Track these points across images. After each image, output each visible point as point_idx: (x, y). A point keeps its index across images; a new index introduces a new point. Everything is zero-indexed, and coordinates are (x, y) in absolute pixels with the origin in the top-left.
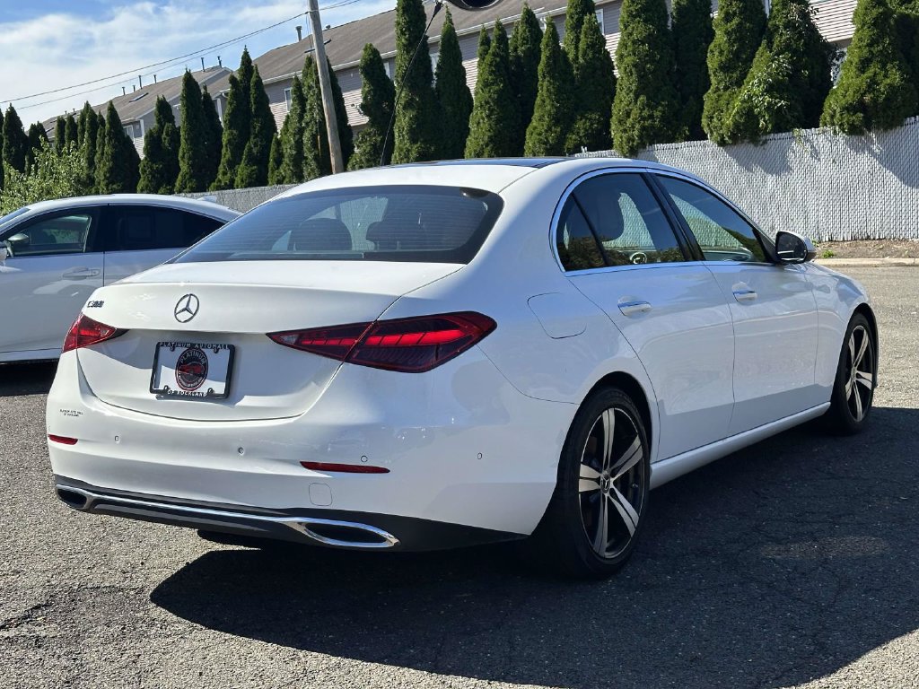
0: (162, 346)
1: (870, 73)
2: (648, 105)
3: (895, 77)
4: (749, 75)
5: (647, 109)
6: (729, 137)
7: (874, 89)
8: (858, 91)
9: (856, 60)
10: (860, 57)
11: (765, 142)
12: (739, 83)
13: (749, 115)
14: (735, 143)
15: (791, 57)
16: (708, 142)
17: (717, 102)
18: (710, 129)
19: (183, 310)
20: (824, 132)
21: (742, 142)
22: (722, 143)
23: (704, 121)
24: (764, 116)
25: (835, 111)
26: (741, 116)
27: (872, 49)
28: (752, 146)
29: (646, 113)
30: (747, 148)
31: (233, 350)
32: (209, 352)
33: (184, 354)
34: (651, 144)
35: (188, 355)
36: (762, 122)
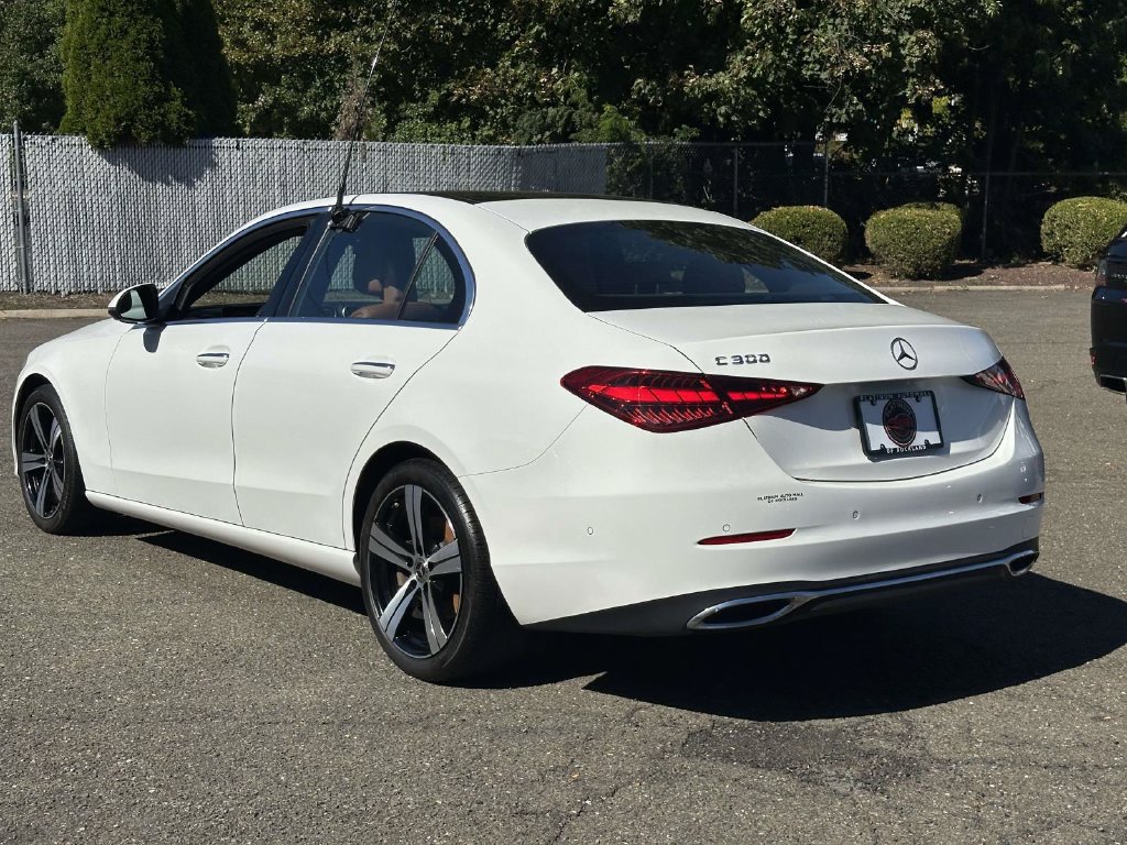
0: (863, 400)
31: (931, 394)
32: (910, 401)
33: (887, 407)
35: (892, 407)
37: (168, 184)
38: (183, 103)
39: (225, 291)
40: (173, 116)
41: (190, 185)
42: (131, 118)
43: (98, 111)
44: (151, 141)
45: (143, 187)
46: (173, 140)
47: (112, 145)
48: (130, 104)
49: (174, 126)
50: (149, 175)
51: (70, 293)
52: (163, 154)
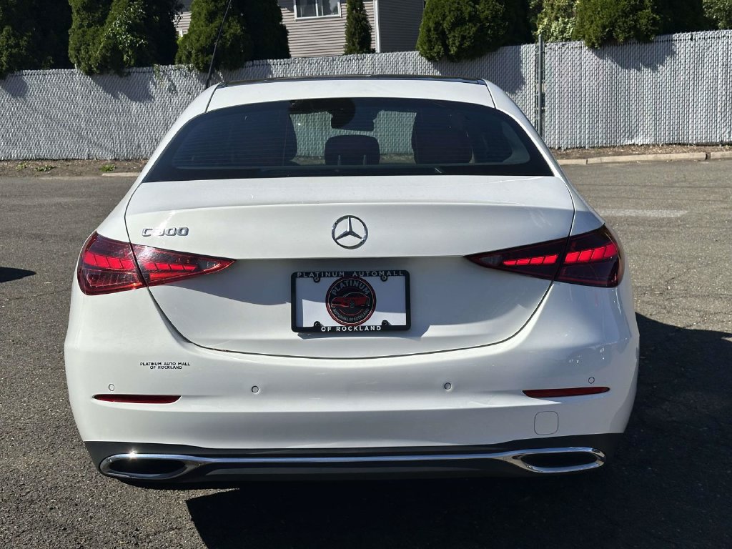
0: (302, 276)
1: (217, 23)
2: (14, 35)
3: (236, 28)
4: (110, 16)
5: (12, 38)
6: (97, 68)
7: (221, 37)
8: (209, 37)
9: (205, 11)
10: (207, 9)
11: (129, 73)
12: (102, 21)
13: (114, 50)
14: (101, 73)
15: (143, 4)
16: (76, 70)
17: (83, 37)
18: (78, 59)
19: (345, 234)
20: (179, 69)
21: (108, 73)
22: (89, 72)
23: (71, 52)
24: (128, 52)
25: (190, 53)
26: (107, 51)
27: (217, 4)
28: (117, 76)
29: (12, 42)
30: (112, 78)
33: (336, 285)
34: (19, 70)
35: (342, 285)
36: (125, 57)
37: (639, 70)
38: (653, 11)
39: (675, 144)
40: (644, 21)
41: (655, 69)
42: (613, 25)
43: (592, 22)
44: (626, 40)
45: (622, 73)
46: (643, 37)
47: (600, 45)
48: (612, 15)
49: (644, 28)
50: (626, 64)
51: (567, 149)
52: (637, 49)
